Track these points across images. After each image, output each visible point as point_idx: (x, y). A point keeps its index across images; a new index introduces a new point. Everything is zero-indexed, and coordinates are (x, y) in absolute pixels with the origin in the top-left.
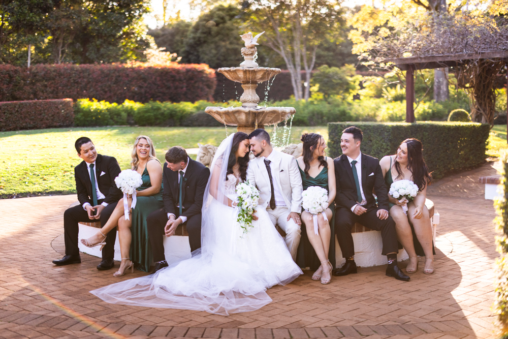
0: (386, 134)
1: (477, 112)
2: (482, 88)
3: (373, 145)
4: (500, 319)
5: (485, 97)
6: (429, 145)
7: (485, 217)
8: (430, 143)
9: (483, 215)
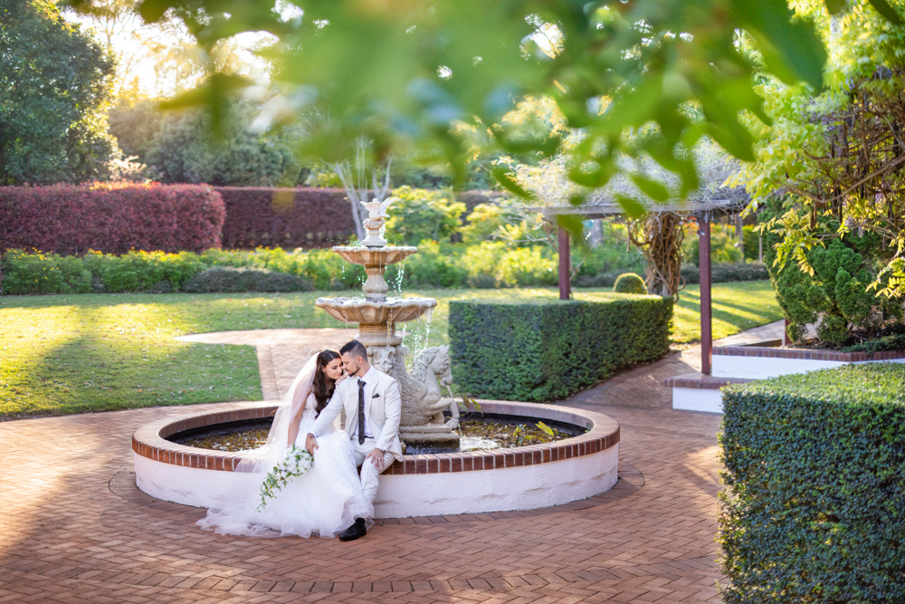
0: (535, 318)
1: (656, 279)
2: (662, 244)
3: (516, 334)
4: (724, 548)
5: (666, 257)
6: (592, 331)
7: (678, 436)
8: (593, 329)
9: (674, 433)
